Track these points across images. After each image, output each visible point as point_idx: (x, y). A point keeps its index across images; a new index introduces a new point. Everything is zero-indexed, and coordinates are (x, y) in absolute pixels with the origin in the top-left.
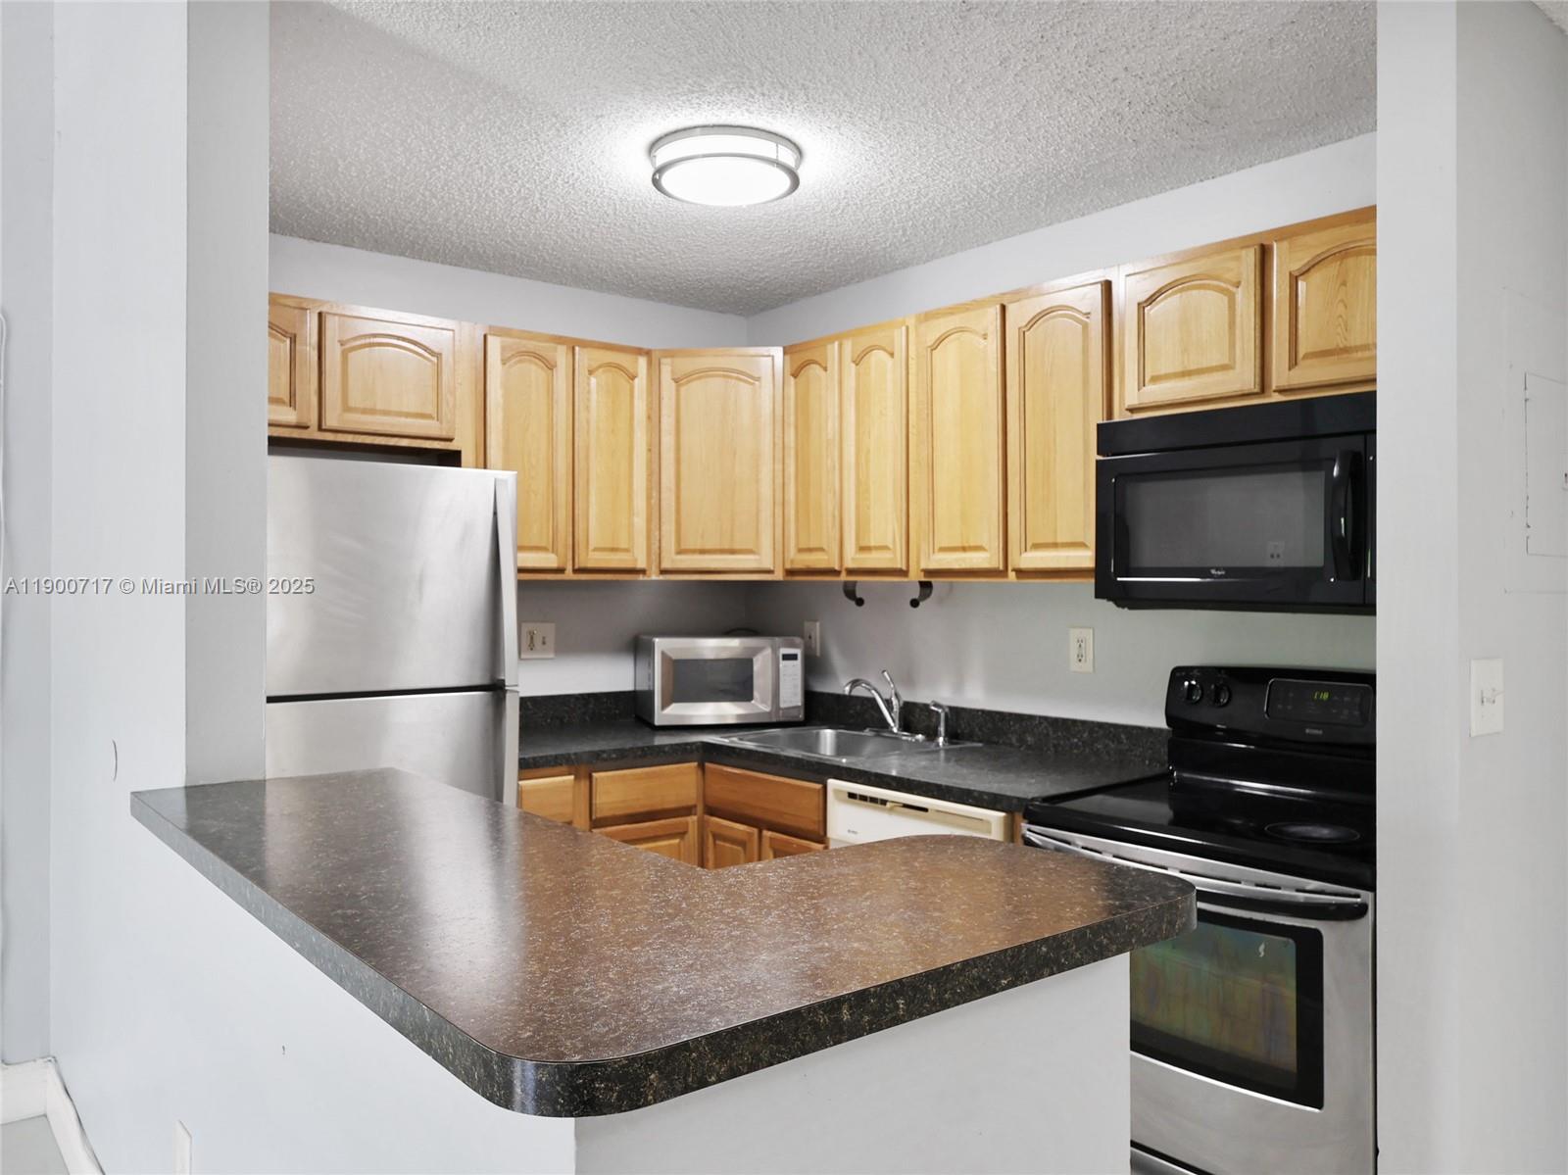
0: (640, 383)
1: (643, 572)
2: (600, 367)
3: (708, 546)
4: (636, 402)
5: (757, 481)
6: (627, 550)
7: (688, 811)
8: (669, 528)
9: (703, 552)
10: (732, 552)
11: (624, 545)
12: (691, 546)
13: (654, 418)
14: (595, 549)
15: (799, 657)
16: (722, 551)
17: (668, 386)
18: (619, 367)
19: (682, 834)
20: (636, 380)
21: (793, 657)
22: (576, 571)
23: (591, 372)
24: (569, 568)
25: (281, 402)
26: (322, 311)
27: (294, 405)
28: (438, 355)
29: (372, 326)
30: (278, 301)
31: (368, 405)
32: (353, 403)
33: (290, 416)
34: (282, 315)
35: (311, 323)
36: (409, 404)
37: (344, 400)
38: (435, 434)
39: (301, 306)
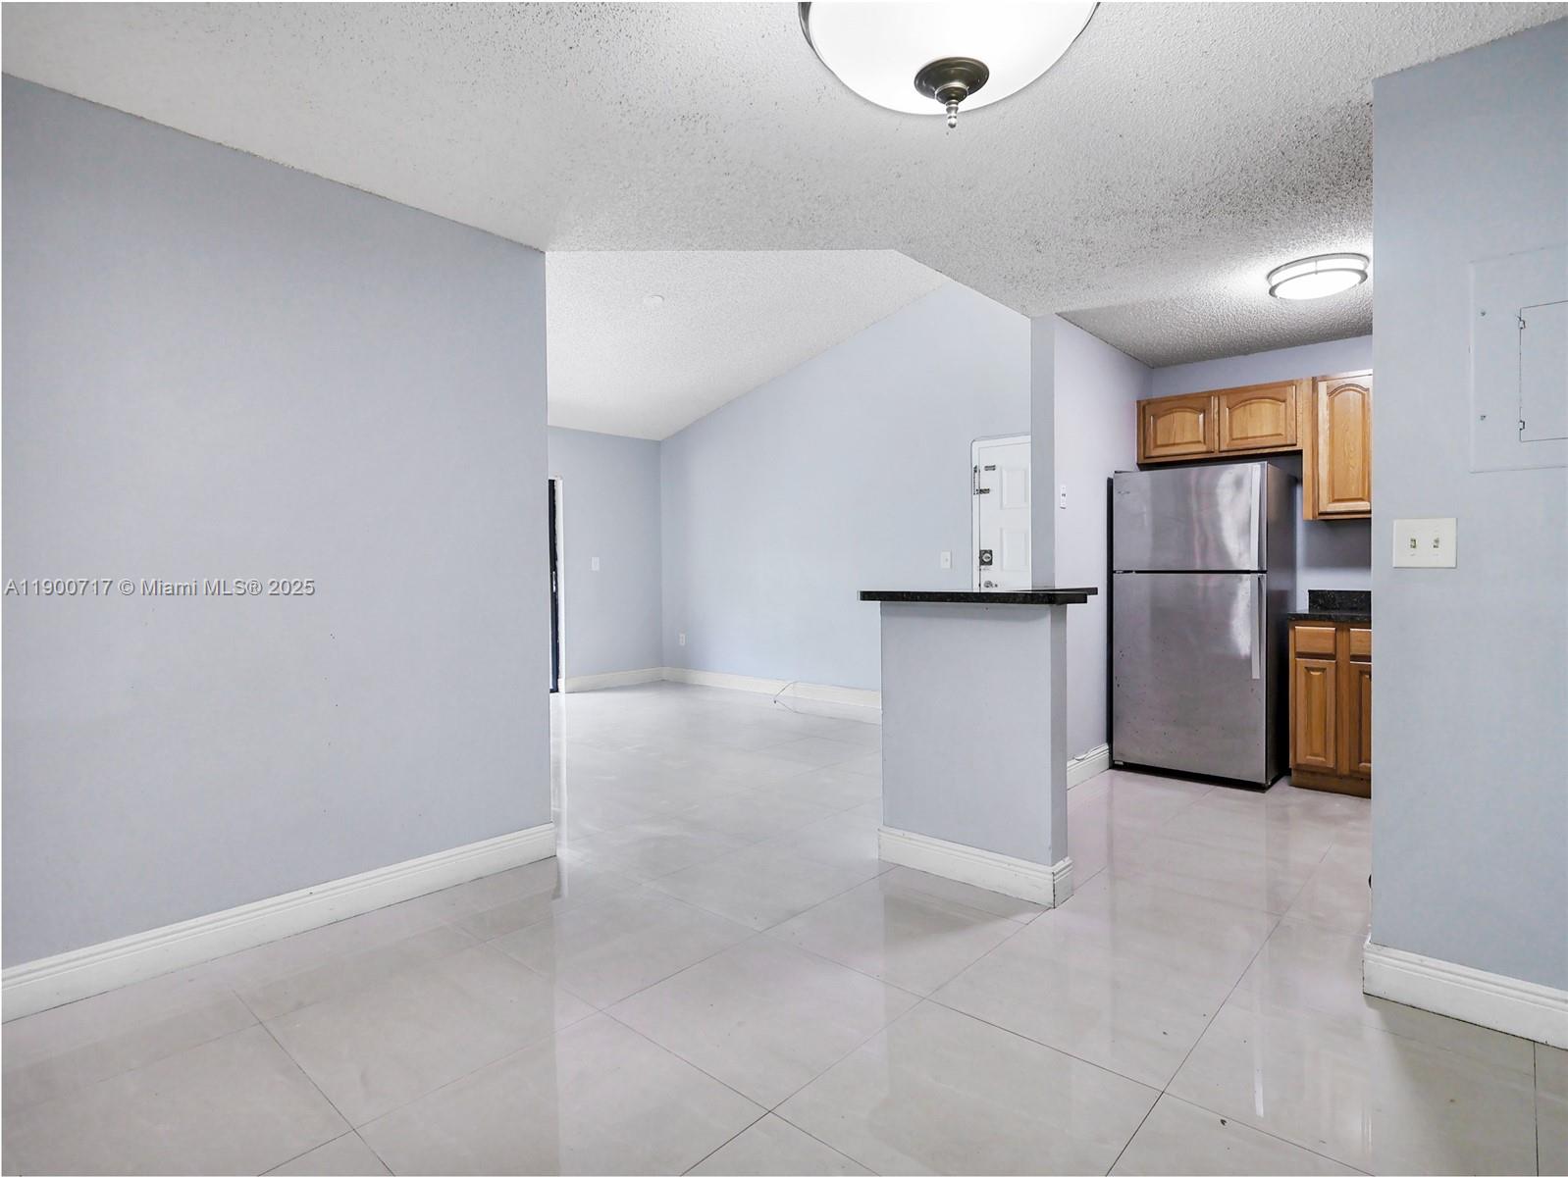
25: (1199, 442)
26: (1219, 394)
27: (1205, 443)
28: (1284, 401)
29: (1246, 396)
30: (1197, 396)
31: (1244, 436)
32: (1234, 437)
33: (1202, 448)
34: (1199, 403)
35: (1214, 402)
36: (1267, 430)
37: (1231, 435)
38: (1284, 443)
39: (1209, 395)
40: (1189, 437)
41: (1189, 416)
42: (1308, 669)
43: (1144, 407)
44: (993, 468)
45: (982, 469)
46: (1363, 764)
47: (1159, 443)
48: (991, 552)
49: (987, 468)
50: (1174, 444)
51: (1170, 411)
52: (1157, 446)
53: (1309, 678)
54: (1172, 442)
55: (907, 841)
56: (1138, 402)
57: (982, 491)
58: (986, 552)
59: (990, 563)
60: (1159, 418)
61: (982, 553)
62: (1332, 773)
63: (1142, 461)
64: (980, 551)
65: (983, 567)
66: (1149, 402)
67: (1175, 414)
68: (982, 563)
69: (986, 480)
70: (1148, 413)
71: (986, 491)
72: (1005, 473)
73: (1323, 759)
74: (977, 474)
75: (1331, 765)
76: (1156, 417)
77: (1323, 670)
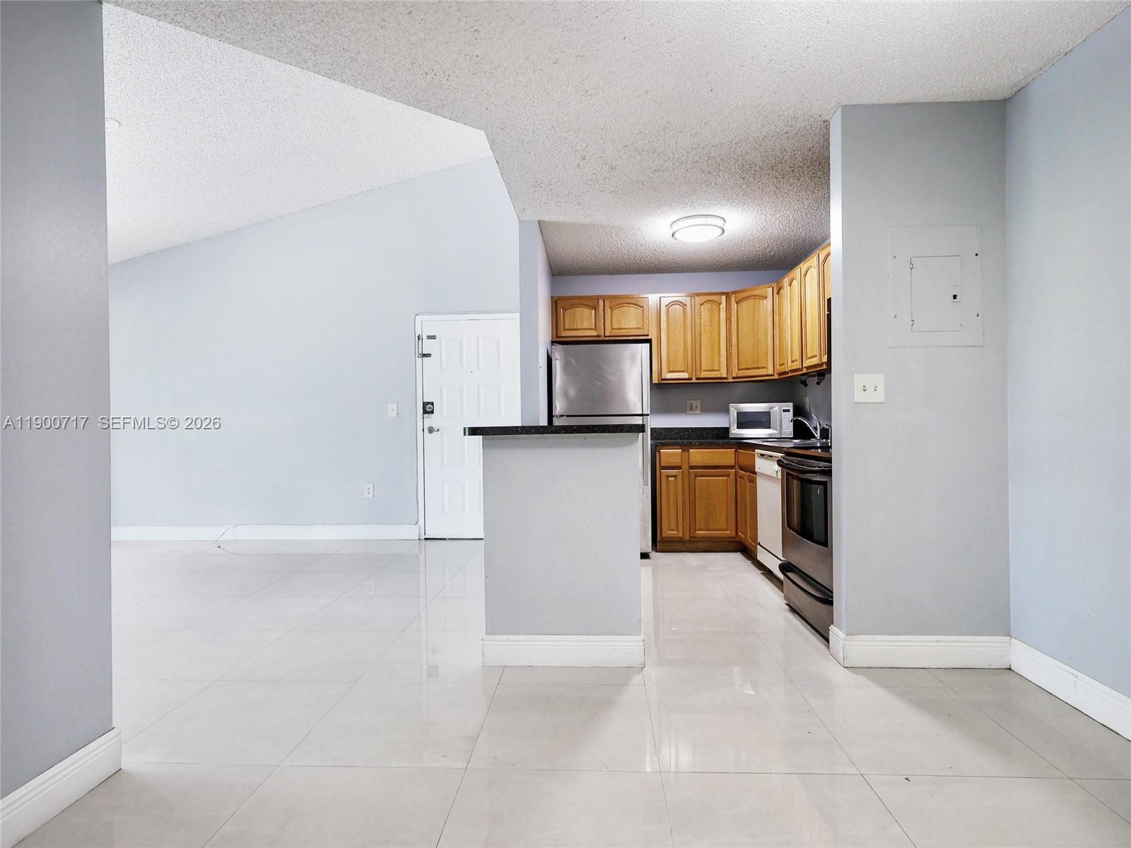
0: (723, 306)
1: (726, 378)
2: (705, 302)
3: (749, 367)
4: (721, 313)
5: (767, 338)
6: (718, 370)
7: (732, 467)
8: (735, 361)
9: (747, 369)
10: (758, 368)
11: (717, 369)
12: (742, 367)
13: (728, 319)
14: (704, 371)
15: (792, 411)
16: (754, 368)
17: (734, 305)
18: (713, 301)
19: (728, 476)
20: (721, 305)
21: (789, 411)
22: (697, 379)
23: (701, 305)
24: (694, 378)
25: (592, 329)
26: (604, 298)
27: (596, 329)
28: (642, 307)
29: (622, 301)
30: (590, 298)
31: (619, 327)
32: (614, 327)
33: (595, 333)
34: (592, 302)
35: (601, 302)
36: (633, 325)
37: (612, 326)
38: (642, 334)
39: (598, 298)
40: (585, 325)
41: (586, 311)
42: (668, 476)
43: (556, 301)
44: (434, 337)
45: (425, 338)
46: (697, 532)
47: (566, 327)
48: (432, 404)
49: (429, 337)
50: (576, 329)
51: (574, 306)
52: (565, 330)
53: (668, 481)
54: (575, 327)
55: (513, 643)
56: (552, 297)
57: (425, 355)
58: (428, 403)
59: (432, 412)
60: (566, 310)
61: (425, 404)
62: (681, 540)
63: (555, 339)
64: (424, 403)
65: (425, 415)
66: (559, 298)
67: (577, 309)
68: (425, 412)
69: (428, 346)
70: (558, 305)
71: (428, 355)
72: (443, 342)
73: (676, 532)
74: (420, 341)
75: (681, 535)
76: (565, 310)
77: (675, 476)
